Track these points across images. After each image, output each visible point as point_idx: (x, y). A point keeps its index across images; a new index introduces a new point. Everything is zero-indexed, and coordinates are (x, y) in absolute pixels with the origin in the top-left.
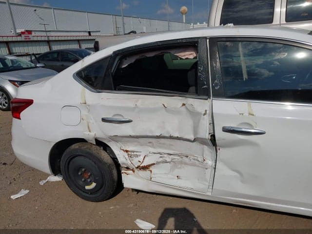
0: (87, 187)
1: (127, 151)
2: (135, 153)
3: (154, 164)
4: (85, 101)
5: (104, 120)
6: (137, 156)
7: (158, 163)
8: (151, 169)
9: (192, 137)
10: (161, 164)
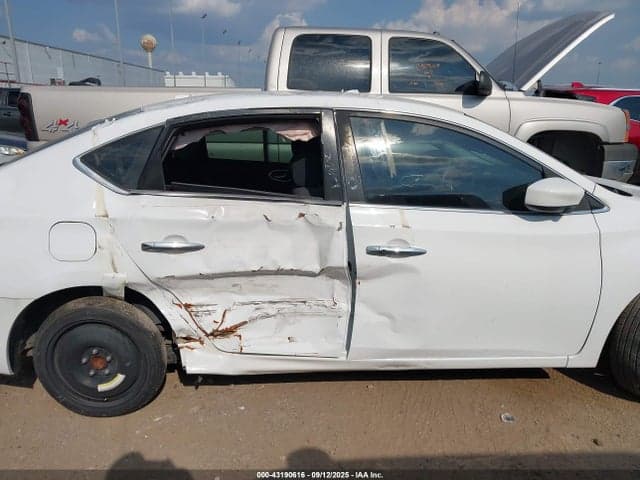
0: (102, 388)
1: (187, 306)
2: (205, 308)
3: (245, 323)
4: (106, 211)
5: (146, 248)
6: (209, 313)
7: (253, 320)
8: (239, 332)
9: (316, 268)
10: (259, 321)
